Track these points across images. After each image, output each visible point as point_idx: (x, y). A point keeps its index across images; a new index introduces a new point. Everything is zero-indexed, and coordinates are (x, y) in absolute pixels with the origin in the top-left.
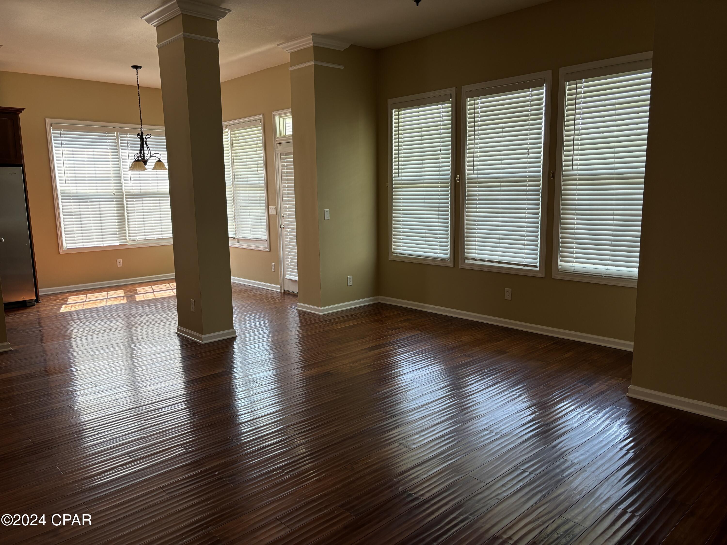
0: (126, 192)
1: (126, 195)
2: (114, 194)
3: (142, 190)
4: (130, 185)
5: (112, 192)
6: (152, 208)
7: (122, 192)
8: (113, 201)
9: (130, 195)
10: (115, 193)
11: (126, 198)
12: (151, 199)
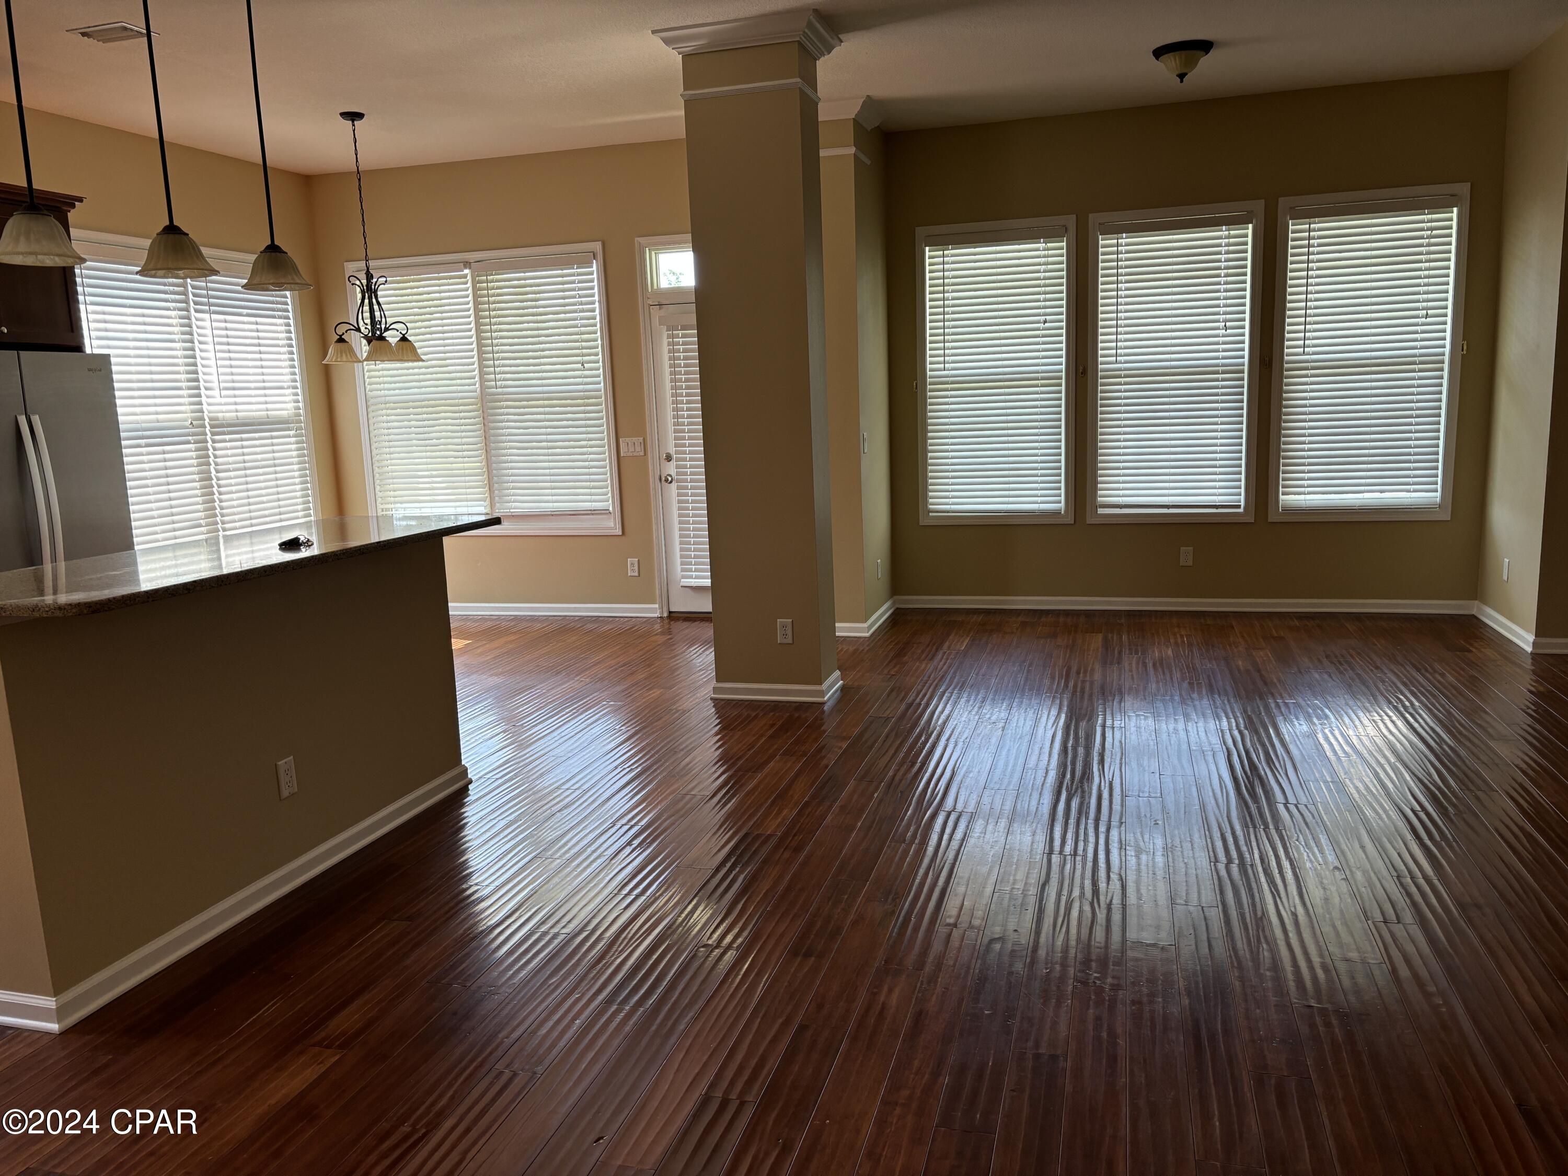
0: (211, 419)
1: (212, 426)
2: (192, 423)
3: (240, 414)
4: (218, 400)
5: (186, 420)
6: (259, 457)
7: (203, 419)
8: (188, 442)
9: (221, 427)
10: (194, 423)
11: (213, 434)
12: (257, 435)
